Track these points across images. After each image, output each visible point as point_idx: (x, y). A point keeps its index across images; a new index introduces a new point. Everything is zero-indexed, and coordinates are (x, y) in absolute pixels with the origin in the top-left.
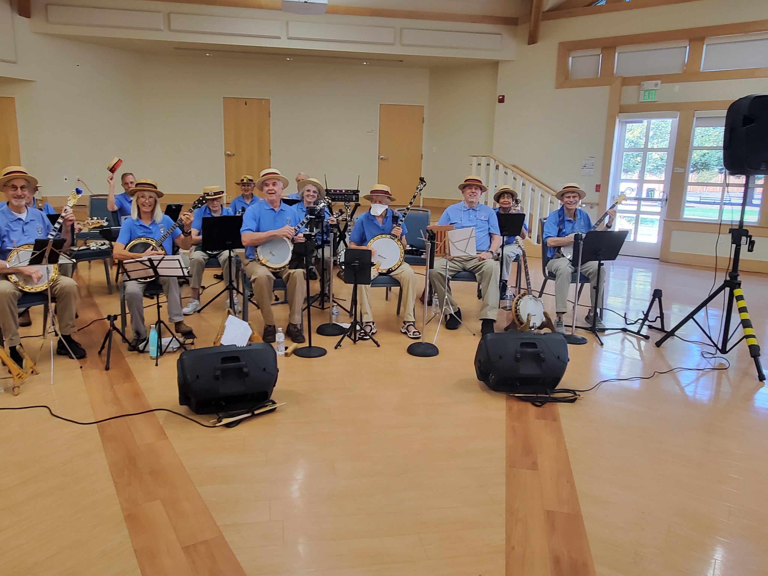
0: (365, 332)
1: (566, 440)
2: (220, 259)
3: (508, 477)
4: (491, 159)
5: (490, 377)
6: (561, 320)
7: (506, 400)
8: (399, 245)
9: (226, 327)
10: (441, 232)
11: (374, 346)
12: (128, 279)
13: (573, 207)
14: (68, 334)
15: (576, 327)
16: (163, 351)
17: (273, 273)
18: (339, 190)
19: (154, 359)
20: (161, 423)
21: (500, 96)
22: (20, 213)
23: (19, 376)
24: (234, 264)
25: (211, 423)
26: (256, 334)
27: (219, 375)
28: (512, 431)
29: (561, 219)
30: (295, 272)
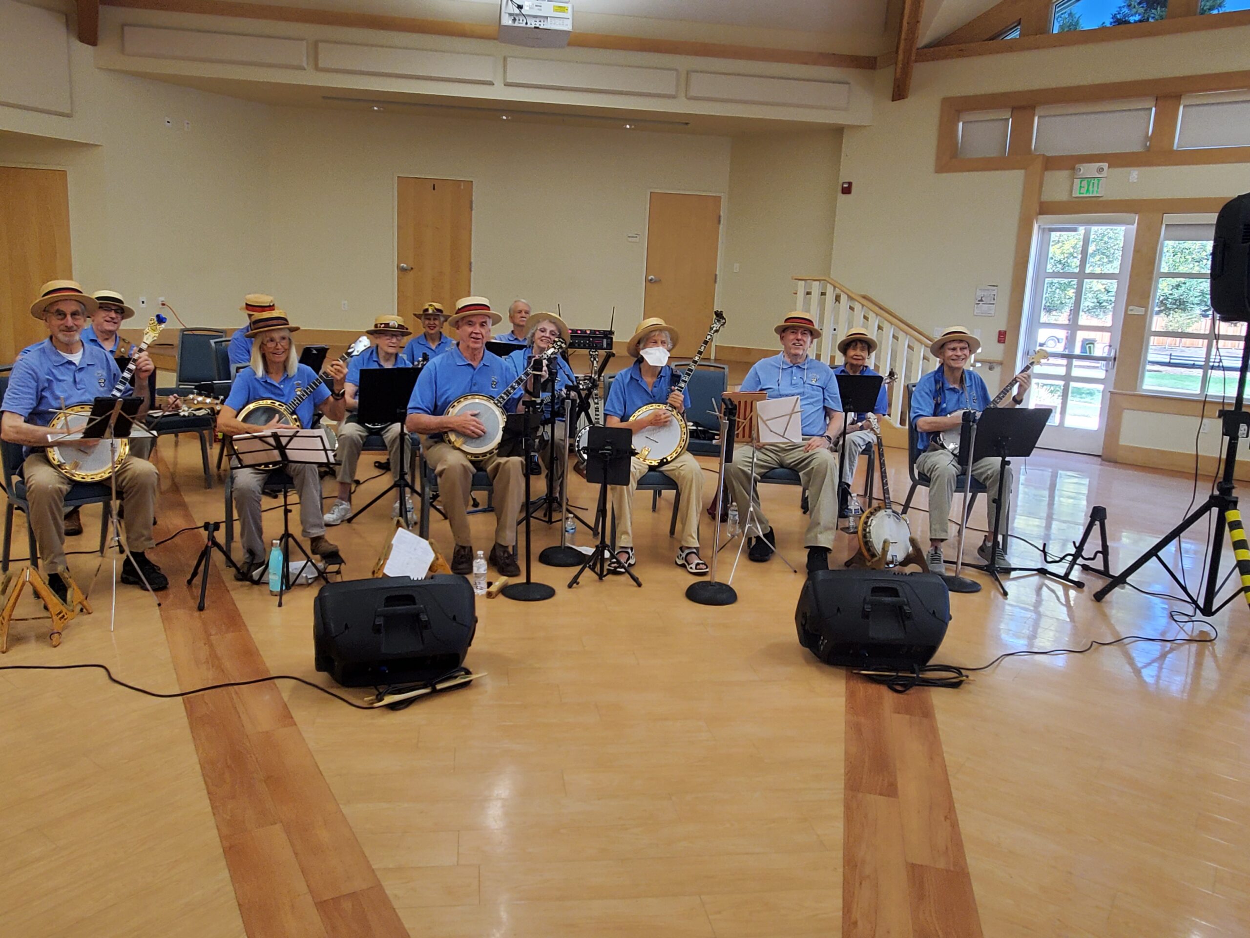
0: (618, 562)
1: (945, 748)
2: (387, 437)
3: (848, 808)
4: (828, 285)
5: (820, 642)
6: (938, 552)
7: (846, 680)
9: (394, 548)
10: (746, 402)
11: (634, 587)
12: (239, 466)
13: (960, 366)
14: (140, 551)
15: (963, 564)
16: (291, 583)
17: (472, 462)
18: (580, 330)
20: (286, 699)
21: (844, 183)
23: (61, 615)
24: (408, 446)
25: (365, 702)
26: (441, 560)
27: (380, 625)
28: (855, 730)
29: (938, 386)
30: (507, 461)
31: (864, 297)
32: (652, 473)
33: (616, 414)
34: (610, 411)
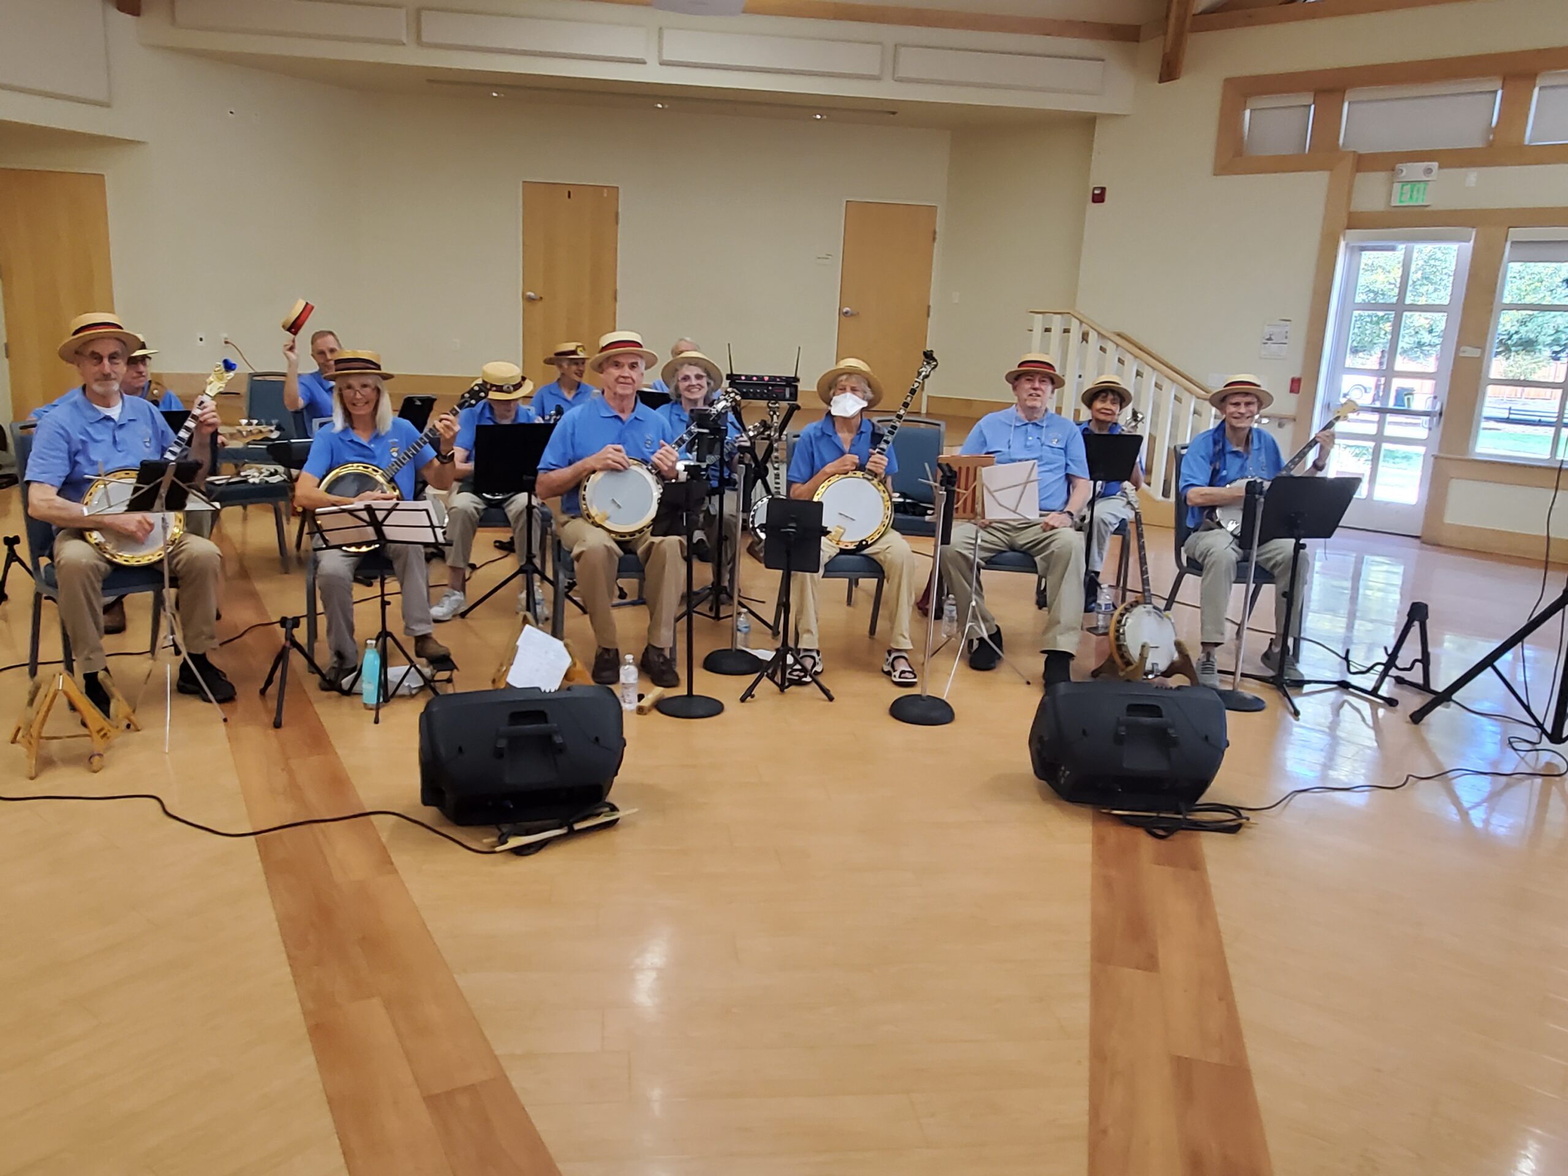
0: (804, 669)
1: (1218, 910)
2: (510, 511)
3: (1095, 983)
4: (1074, 320)
5: (1061, 773)
6: (1211, 659)
7: (1093, 821)
8: (882, 494)
9: (520, 651)
10: (968, 468)
11: (825, 700)
12: (324, 546)
13: (1245, 426)
14: (200, 652)
15: (1243, 675)
16: (390, 692)
17: (618, 542)
18: (757, 377)
19: (371, 709)
20: (384, 840)
21: (1095, 189)
22: (108, 406)
23: (102, 733)
24: (536, 520)
25: (485, 844)
26: (579, 666)
27: (503, 748)
28: (1104, 886)
29: (1218, 448)
30: (662, 541)
31: (1119, 335)
32: (847, 558)
34: (794, 477)
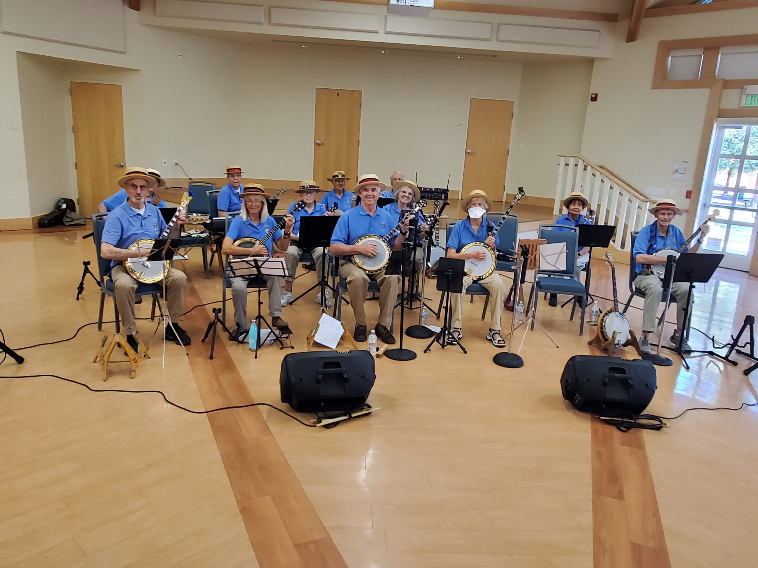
0: (453, 338)
1: (652, 470)
2: (315, 255)
3: (594, 504)
4: (580, 160)
5: (576, 398)
6: (647, 339)
7: (591, 422)
8: (492, 254)
9: (321, 325)
10: (533, 245)
11: (462, 353)
12: (233, 276)
13: (667, 224)
14: (176, 322)
15: (662, 347)
16: (261, 343)
17: (368, 275)
18: (429, 188)
19: (253, 351)
20: (265, 418)
21: (593, 94)
22: (139, 209)
23: (135, 361)
24: (327, 260)
25: (311, 422)
26: (348, 334)
27: (320, 379)
28: (598, 455)
29: (652, 234)
30: (389, 277)
31: (601, 167)
32: (475, 285)
33: (454, 248)
34: (450, 246)
